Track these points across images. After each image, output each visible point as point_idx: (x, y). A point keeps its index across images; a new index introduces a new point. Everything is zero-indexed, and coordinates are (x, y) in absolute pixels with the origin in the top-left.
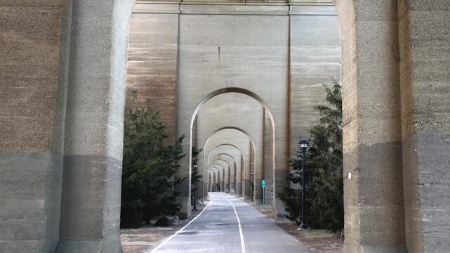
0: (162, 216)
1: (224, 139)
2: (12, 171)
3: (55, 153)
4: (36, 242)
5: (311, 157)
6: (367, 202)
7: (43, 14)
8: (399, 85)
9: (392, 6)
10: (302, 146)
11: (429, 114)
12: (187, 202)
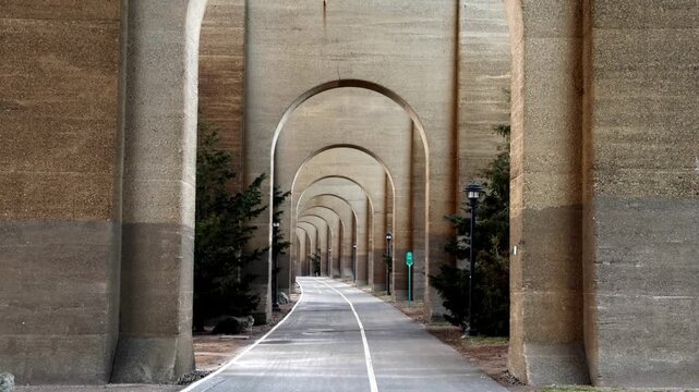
0: (224, 318)
1: (331, 165)
2: (62, 245)
3: (115, 221)
4: (98, 337)
5: (488, 214)
6: (533, 286)
7: (93, 30)
8: (580, 128)
9: (576, 16)
10: (471, 195)
11: (613, 170)
12: (266, 293)
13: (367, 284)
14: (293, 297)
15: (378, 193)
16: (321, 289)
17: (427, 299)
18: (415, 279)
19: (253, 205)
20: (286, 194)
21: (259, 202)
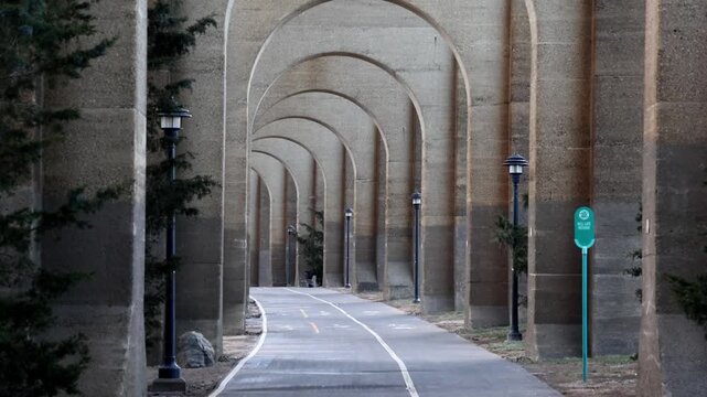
12: (123, 334)
13: (450, 306)
14: (230, 345)
15: (484, 44)
16: (319, 320)
17: (650, 356)
18: (596, 293)
19: (68, 35)
20: (201, 26)
21: (88, 30)
